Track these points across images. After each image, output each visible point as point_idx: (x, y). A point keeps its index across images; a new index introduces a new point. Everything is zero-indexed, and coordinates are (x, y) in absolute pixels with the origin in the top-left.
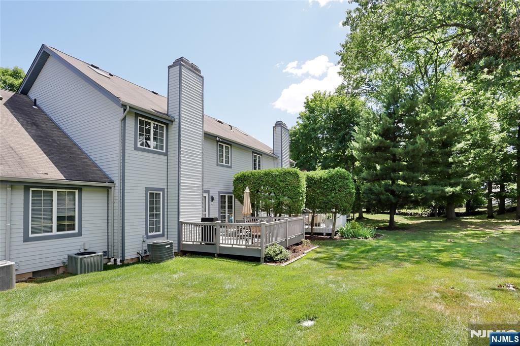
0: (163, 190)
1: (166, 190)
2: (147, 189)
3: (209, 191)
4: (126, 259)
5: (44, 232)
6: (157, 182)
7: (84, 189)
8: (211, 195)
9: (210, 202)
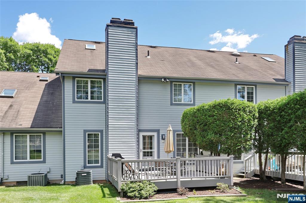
0: (102, 131)
1: (104, 131)
2: (85, 131)
3: (159, 130)
4: (66, 181)
5: (22, 159)
6: (95, 125)
7: (47, 132)
8: (161, 133)
9: (161, 140)
